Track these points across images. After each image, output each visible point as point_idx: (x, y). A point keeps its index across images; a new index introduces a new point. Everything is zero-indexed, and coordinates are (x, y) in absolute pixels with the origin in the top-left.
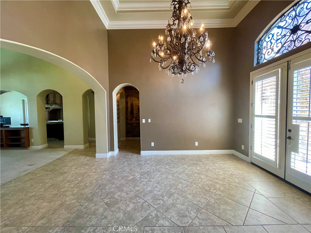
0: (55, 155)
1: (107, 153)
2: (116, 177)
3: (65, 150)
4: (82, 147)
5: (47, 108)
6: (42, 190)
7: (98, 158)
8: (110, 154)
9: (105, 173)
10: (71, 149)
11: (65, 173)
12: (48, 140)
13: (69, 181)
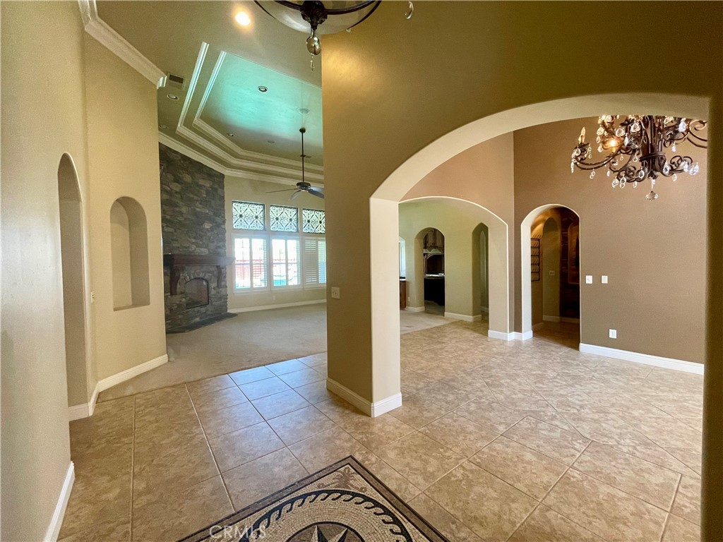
0: (434, 322)
1: (506, 332)
2: (512, 365)
3: (447, 319)
4: (469, 318)
5: (424, 254)
6: (420, 350)
7: (491, 338)
8: (512, 336)
9: (496, 356)
10: (454, 319)
11: (443, 343)
12: (425, 303)
13: (447, 351)
